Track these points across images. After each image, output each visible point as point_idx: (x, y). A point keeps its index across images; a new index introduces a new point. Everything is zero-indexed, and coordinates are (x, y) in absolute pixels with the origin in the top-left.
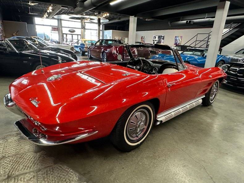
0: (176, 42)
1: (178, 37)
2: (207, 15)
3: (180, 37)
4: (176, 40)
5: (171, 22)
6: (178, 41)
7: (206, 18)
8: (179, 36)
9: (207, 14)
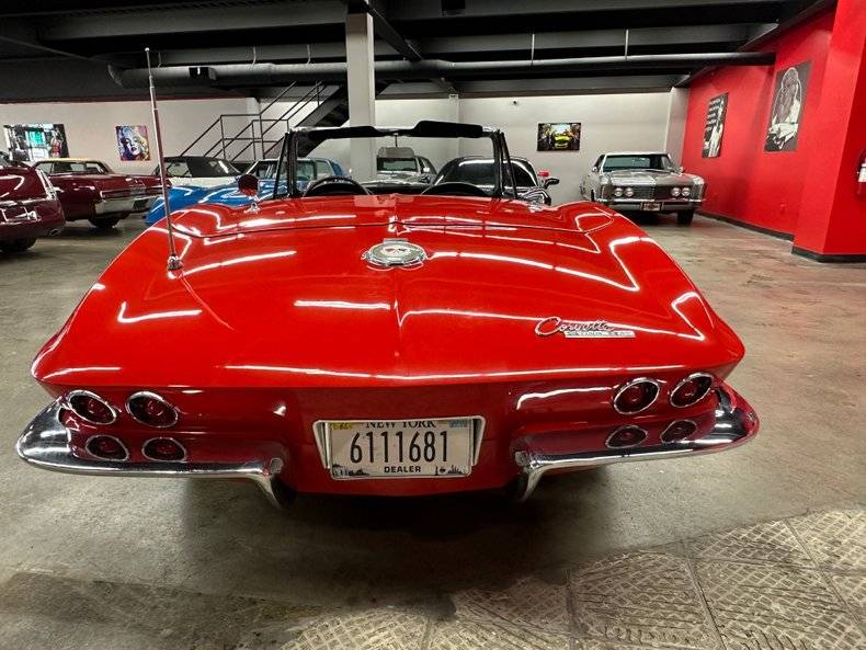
0: (126, 147)
1: (128, 128)
2: (255, 53)
3: (136, 129)
4: (124, 141)
5: (119, 70)
6: (136, 145)
7: (257, 62)
8: (133, 127)
9: (254, 49)
